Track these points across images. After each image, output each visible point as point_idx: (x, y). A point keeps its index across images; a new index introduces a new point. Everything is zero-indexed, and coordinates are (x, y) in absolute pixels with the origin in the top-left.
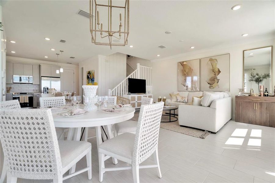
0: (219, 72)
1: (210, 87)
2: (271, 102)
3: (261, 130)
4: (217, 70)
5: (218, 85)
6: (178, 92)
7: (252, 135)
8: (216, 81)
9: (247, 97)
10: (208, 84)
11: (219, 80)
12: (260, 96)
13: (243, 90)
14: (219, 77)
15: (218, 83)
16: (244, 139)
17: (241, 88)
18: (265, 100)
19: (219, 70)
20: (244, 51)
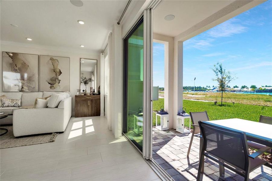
0: (61, 73)
1: (51, 87)
2: (97, 98)
3: (91, 120)
4: (58, 71)
5: (59, 86)
6: (4, 94)
7: (86, 125)
8: (57, 81)
9: (83, 96)
10: (49, 84)
11: (60, 80)
12: (91, 95)
13: (80, 90)
14: (60, 77)
15: (59, 83)
16: (82, 129)
17: (79, 89)
18: (94, 98)
19: (60, 71)
20: (80, 59)
